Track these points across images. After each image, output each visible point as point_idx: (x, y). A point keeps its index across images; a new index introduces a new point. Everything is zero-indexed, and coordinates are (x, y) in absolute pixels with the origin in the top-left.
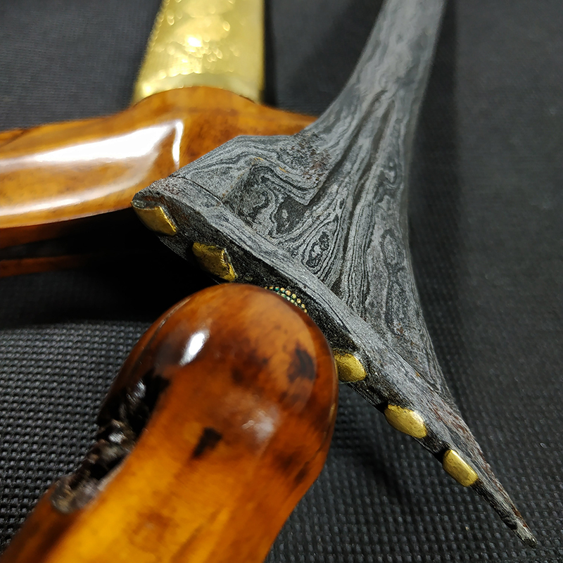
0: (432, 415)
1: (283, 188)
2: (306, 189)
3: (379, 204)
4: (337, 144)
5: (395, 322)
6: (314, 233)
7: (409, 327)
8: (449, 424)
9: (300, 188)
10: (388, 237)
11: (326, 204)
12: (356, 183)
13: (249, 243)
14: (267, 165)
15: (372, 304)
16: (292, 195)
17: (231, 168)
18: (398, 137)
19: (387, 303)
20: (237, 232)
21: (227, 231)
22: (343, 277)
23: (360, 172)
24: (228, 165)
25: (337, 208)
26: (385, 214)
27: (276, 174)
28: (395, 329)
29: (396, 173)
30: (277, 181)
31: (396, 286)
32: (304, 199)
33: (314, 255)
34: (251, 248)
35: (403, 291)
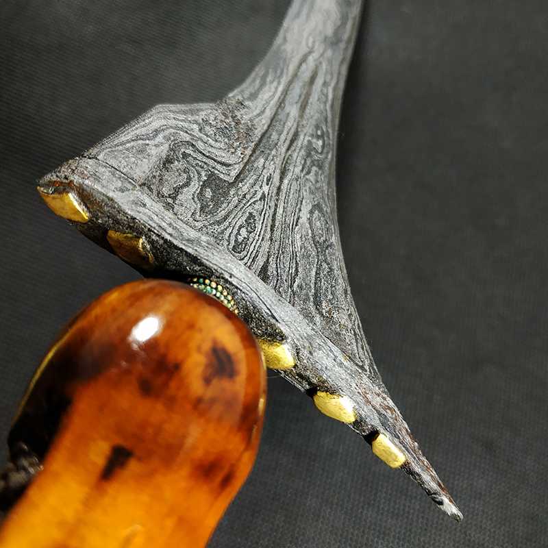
0: (360, 399)
1: (206, 163)
2: (229, 165)
3: (307, 177)
4: (263, 112)
5: (324, 304)
6: (240, 213)
7: (338, 308)
8: (378, 406)
9: (223, 164)
10: (317, 212)
11: (251, 181)
12: (283, 156)
13: (170, 230)
14: (188, 139)
15: (300, 287)
16: (216, 172)
17: (148, 145)
18: (325, 103)
19: (316, 284)
20: (155, 218)
21: (145, 218)
22: (270, 259)
23: (288, 142)
24: (144, 142)
25: (264, 184)
26: (313, 188)
27: (198, 150)
28: (324, 311)
29: (324, 142)
30: (200, 157)
31: (325, 265)
32: (229, 175)
33: (240, 239)
34: (171, 235)
35: (331, 270)
